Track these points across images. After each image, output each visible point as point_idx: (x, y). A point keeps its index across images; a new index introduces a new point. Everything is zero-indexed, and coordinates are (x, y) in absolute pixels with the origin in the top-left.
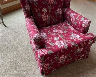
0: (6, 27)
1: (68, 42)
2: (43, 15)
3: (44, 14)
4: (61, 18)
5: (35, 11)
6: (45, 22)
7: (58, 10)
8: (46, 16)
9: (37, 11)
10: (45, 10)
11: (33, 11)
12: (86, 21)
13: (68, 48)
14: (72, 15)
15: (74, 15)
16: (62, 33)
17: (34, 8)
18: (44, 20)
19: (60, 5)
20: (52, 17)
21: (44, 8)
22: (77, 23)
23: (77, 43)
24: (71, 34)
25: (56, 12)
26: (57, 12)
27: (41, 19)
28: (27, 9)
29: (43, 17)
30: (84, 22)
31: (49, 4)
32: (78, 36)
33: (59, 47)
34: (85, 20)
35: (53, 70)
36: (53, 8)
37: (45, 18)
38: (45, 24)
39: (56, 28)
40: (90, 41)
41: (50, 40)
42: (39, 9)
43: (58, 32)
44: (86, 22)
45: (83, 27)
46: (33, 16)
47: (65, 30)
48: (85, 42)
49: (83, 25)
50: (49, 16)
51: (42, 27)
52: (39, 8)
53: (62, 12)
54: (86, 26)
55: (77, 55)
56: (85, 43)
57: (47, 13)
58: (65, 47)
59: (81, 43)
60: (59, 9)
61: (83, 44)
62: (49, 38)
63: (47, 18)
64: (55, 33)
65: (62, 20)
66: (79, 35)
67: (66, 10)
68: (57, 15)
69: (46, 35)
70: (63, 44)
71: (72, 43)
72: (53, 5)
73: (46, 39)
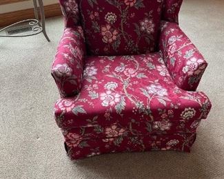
0: (49, 41)
1: (131, 99)
2: (104, 29)
3: (108, 27)
4: (149, 42)
5: (87, 16)
6: (107, 44)
7: (143, 23)
8: (112, 32)
9: (92, 17)
10: (111, 17)
11: (83, 15)
12: (194, 60)
13: (123, 112)
14: (172, 40)
15: (176, 42)
16: (133, 76)
17: (88, 10)
18: (105, 40)
19: (151, 12)
20: (126, 36)
21: (108, 13)
22: (176, 62)
23: (150, 105)
24: (149, 84)
25: (137, 26)
26: (140, 26)
27: (100, 36)
28: (69, 9)
29: (103, 34)
30: (188, 63)
31: (124, 6)
32: (163, 92)
33: (105, 104)
34: (192, 57)
35: (93, 154)
36: (133, 15)
37: (109, 35)
38: (106, 49)
39: (125, 64)
40: (186, 109)
41: (95, 86)
42: (96, 14)
43: (125, 72)
44: (193, 62)
45: (184, 75)
46: (82, 27)
47: (142, 72)
48: (173, 109)
49: (185, 69)
50: (120, 32)
51: (98, 55)
52: (99, 12)
53: (155, 28)
54: (190, 73)
55: (155, 137)
56: (170, 112)
57: (115, 25)
58: (116, 108)
59: (159, 109)
60: (146, 21)
61: (167, 112)
62: (97, 82)
63: (114, 38)
64: (117, 73)
65: (152, 49)
66: (168, 91)
67: (165, 26)
68: (139, 33)
69: (96, 73)
70: (117, 100)
71: (139, 105)
72: (132, 9)
73: (90, 81)
